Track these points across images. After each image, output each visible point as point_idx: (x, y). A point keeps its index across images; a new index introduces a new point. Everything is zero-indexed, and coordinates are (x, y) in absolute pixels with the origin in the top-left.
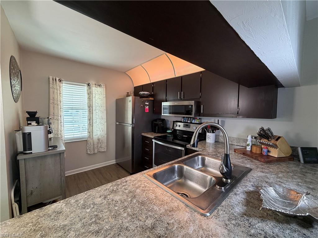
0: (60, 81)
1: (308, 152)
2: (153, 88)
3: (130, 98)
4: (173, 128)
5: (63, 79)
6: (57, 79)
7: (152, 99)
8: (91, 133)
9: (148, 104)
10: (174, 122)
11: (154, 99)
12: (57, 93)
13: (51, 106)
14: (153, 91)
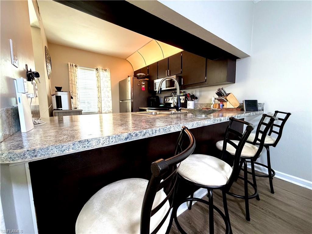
0: (76, 66)
1: (250, 103)
2: (148, 70)
3: (129, 79)
4: (164, 102)
5: (78, 65)
6: (74, 65)
7: (148, 79)
8: (100, 108)
9: (144, 83)
10: (165, 97)
11: (149, 79)
12: (74, 75)
13: (71, 85)
14: (148, 73)
